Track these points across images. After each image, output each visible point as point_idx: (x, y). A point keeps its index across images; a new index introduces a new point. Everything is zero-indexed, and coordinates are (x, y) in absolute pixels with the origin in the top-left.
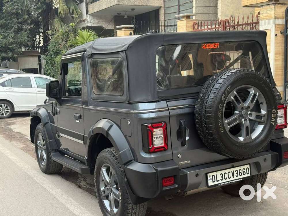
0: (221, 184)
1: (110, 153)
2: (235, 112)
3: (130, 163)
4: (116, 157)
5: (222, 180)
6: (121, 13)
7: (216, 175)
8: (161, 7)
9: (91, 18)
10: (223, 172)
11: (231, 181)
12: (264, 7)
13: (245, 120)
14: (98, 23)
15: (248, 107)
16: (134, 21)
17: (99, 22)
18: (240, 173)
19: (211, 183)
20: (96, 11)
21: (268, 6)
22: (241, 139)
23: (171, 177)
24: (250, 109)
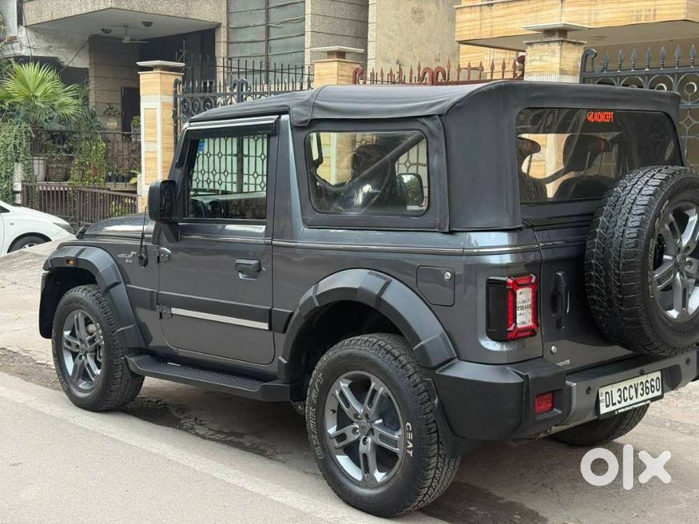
0: (620, 411)
1: (373, 346)
2: (665, 257)
3: (450, 363)
4: (392, 354)
5: (619, 402)
6: (111, 30)
7: (611, 391)
8: (219, 25)
9: (31, 34)
10: (621, 385)
11: (634, 404)
12: (535, 47)
13: (681, 274)
14: (48, 49)
15: (688, 248)
16: (184, 52)
17: (50, 47)
18: (647, 388)
19: (604, 410)
20: (47, 18)
21: (546, 45)
22: (674, 314)
23: (549, 393)
24: (690, 252)
